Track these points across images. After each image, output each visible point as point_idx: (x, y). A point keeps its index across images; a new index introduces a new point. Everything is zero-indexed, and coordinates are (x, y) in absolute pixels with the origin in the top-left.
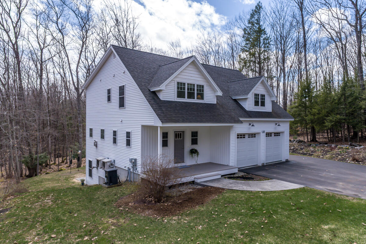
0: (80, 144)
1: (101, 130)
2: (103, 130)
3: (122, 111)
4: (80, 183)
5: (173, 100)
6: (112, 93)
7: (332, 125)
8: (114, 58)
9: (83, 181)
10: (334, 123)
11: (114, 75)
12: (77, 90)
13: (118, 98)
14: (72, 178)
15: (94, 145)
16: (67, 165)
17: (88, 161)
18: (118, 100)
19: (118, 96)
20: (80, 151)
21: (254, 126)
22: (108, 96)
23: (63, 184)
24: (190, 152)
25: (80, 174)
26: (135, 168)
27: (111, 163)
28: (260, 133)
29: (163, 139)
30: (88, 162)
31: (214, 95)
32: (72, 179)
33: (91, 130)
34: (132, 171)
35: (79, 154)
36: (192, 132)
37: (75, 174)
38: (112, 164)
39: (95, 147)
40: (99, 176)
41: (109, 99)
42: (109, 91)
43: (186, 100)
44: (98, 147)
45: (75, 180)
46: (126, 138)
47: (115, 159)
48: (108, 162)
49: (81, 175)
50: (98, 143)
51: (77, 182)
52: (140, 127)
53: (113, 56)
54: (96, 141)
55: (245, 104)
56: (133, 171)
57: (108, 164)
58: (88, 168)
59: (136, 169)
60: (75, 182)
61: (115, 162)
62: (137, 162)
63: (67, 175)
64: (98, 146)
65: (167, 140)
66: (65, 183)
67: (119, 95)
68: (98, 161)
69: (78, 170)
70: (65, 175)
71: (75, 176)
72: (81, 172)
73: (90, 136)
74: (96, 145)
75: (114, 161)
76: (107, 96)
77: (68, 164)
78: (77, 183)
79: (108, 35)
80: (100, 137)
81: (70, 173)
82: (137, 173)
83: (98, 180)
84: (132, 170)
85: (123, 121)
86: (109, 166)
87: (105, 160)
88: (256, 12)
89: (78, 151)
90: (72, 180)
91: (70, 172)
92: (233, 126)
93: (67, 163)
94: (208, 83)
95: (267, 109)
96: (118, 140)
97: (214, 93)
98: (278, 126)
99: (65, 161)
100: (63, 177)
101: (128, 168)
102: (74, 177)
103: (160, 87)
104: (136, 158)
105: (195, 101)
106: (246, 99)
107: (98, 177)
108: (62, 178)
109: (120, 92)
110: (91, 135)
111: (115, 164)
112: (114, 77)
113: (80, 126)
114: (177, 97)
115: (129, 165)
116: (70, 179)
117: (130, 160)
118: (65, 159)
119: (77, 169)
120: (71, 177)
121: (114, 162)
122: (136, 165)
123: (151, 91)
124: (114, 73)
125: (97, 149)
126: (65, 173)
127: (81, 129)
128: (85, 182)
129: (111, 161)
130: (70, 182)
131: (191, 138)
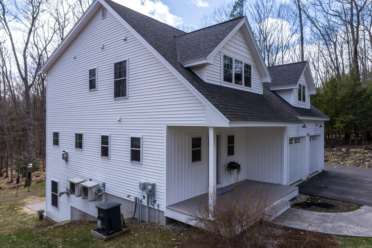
0: (29, 154)
1: (76, 134)
2: (79, 134)
3: (121, 103)
4: (37, 216)
5: (219, 84)
6: (98, 75)
7: (344, 126)
8: (103, 19)
9: (41, 213)
10: (346, 124)
11: (104, 46)
12: (25, 81)
13: (113, 82)
14: (20, 205)
15: (63, 158)
16: (7, 179)
17: (51, 181)
18: (113, 85)
19: (113, 80)
20: (31, 164)
21: (306, 127)
22: (90, 80)
23: (6, 219)
24: (228, 167)
25: (33, 197)
26: (152, 200)
27: (98, 188)
28: (305, 136)
29: (193, 149)
30: (51, 183)
31: (260, 81)
32: (21, 207)
33: (56, 135)
34: (146, 205)
35: (30, 168)
36: (228, 136)
37: (24, 197)
38: (99, 190)
39: (64, 161)
40: (71, 207)
41: (92, 85)
42: (92, 73)
43: (233, 85)
44: (69, 161)
45: (26, 210)
46: (130, 147)
47: (104, 182)
48: (94, 187)
49: (34, 199)
50: (69, 155)
51: (30, 213)
52: (165, 129)
53: (101, 15)
54: (66, 151)
55: (290, 97)
56: (148, 204)
57: (94, 190)
58: (51, 192)
59: (155, 202)
60: (26, 213)
61: (106, 187)
62: (157, 190)
63: (11, 201)
64: (69, 159)
65: (201, 149)
66: (10, 216)
67: (113, 77)
68: (73, 185)
69: (29, 191)
70: (8, 201)
71: (24, 201)
72: (34, 194)
73: (54, 144)
74: (66, 157)
75: (104, 185)
76: (88, 80)
77: (9, 178)
78: (31, 215)
79: (65, 15)
80: (75, 146)
81: (17, 196)
82: (156, 208)
83: (70, 213)
84: (145, 202)
85: (122, 120)
86: (96, 193)
87: (88, 184)
88: (239, 4)
89: (27, 163)
90: (21, 209)
91: (15, 195)
92: (286, 127)
93: (7, 177)
94: (256, 63)
95: (306, 106)
96: (111, 151)
97: (260, 79)
98: (320, 127)
99: (5, 173)
100: (6, 205)
101: (136, 198)
102: (24, 203)
103: (208, 57)
104: (154, 182)
105: (242, 87)
106: (291, 90)
107: (70, 209)
108: (3, 207)
109: (115, 73)
110: (56, 142)
111: (106, 189)
112: (102, 49)
113: (30, 129)
114: (224, 81)
115: (138, 194)
116: (17, 207)
117: (140, 185)
118: (4, 172)
119: (26, 190)
120: (19, 203)
121: (104, 187)
122: (154, 195)
123: (185, 66)
124: (103, 43)
125: (66, 164)
126: (8, 196)
127: (30, 133)
128: (45, 214)
129: (98, 185)
130: (18, 213)
131: (227, 145)
